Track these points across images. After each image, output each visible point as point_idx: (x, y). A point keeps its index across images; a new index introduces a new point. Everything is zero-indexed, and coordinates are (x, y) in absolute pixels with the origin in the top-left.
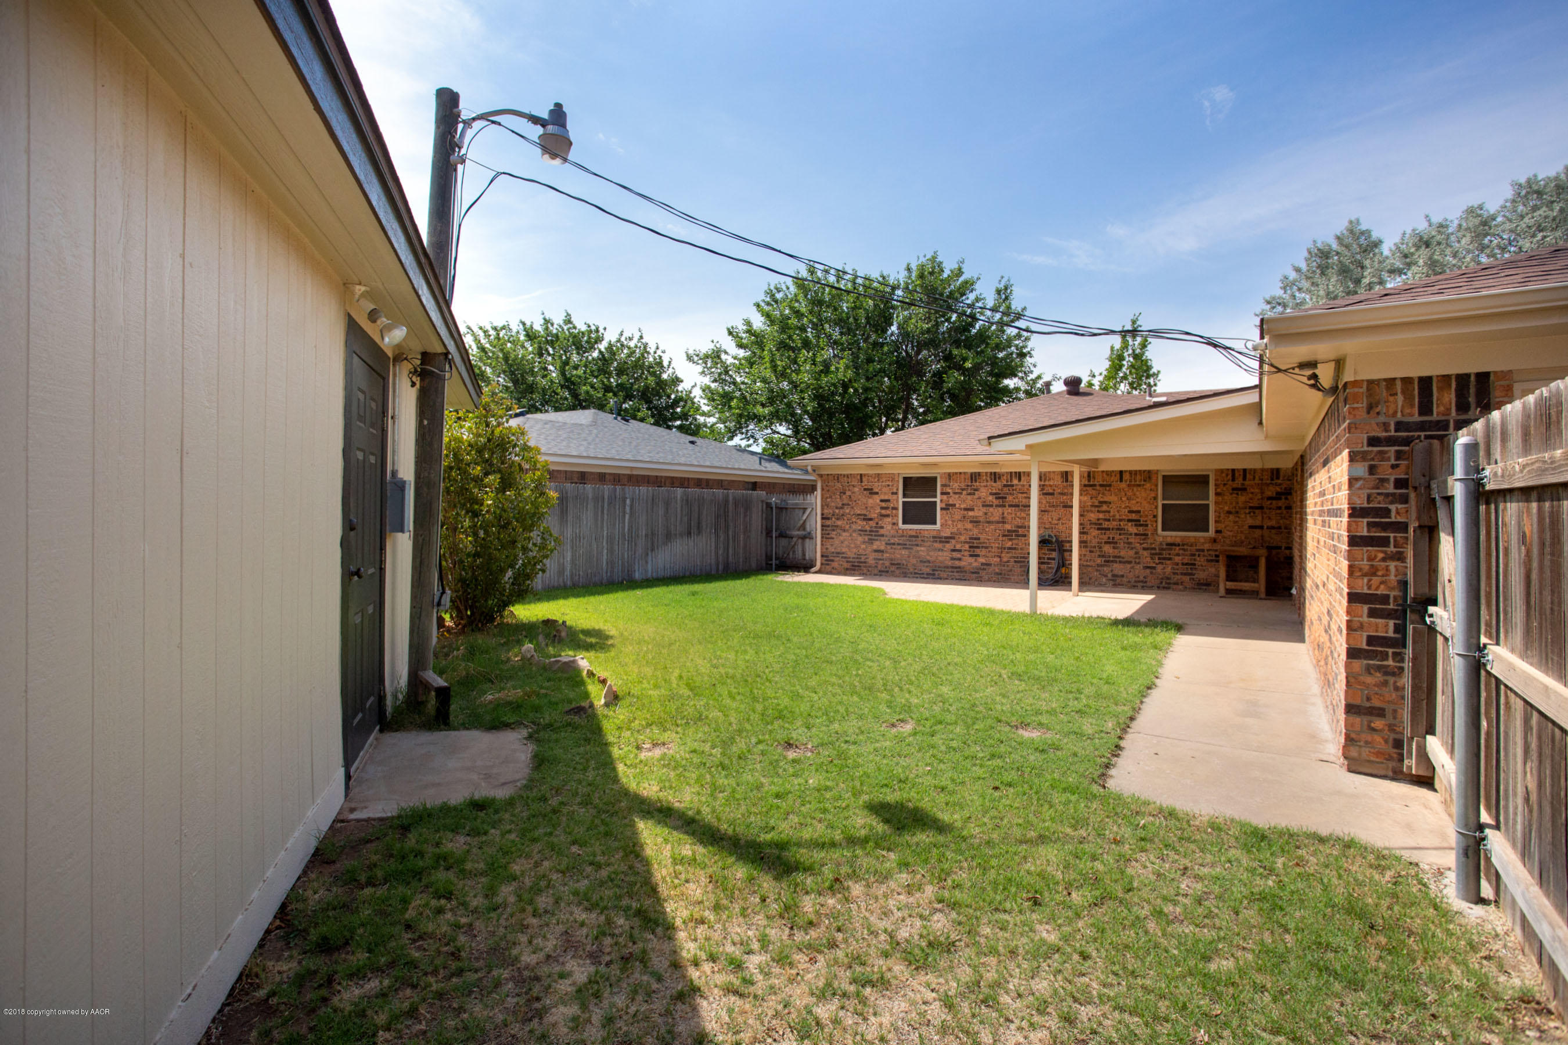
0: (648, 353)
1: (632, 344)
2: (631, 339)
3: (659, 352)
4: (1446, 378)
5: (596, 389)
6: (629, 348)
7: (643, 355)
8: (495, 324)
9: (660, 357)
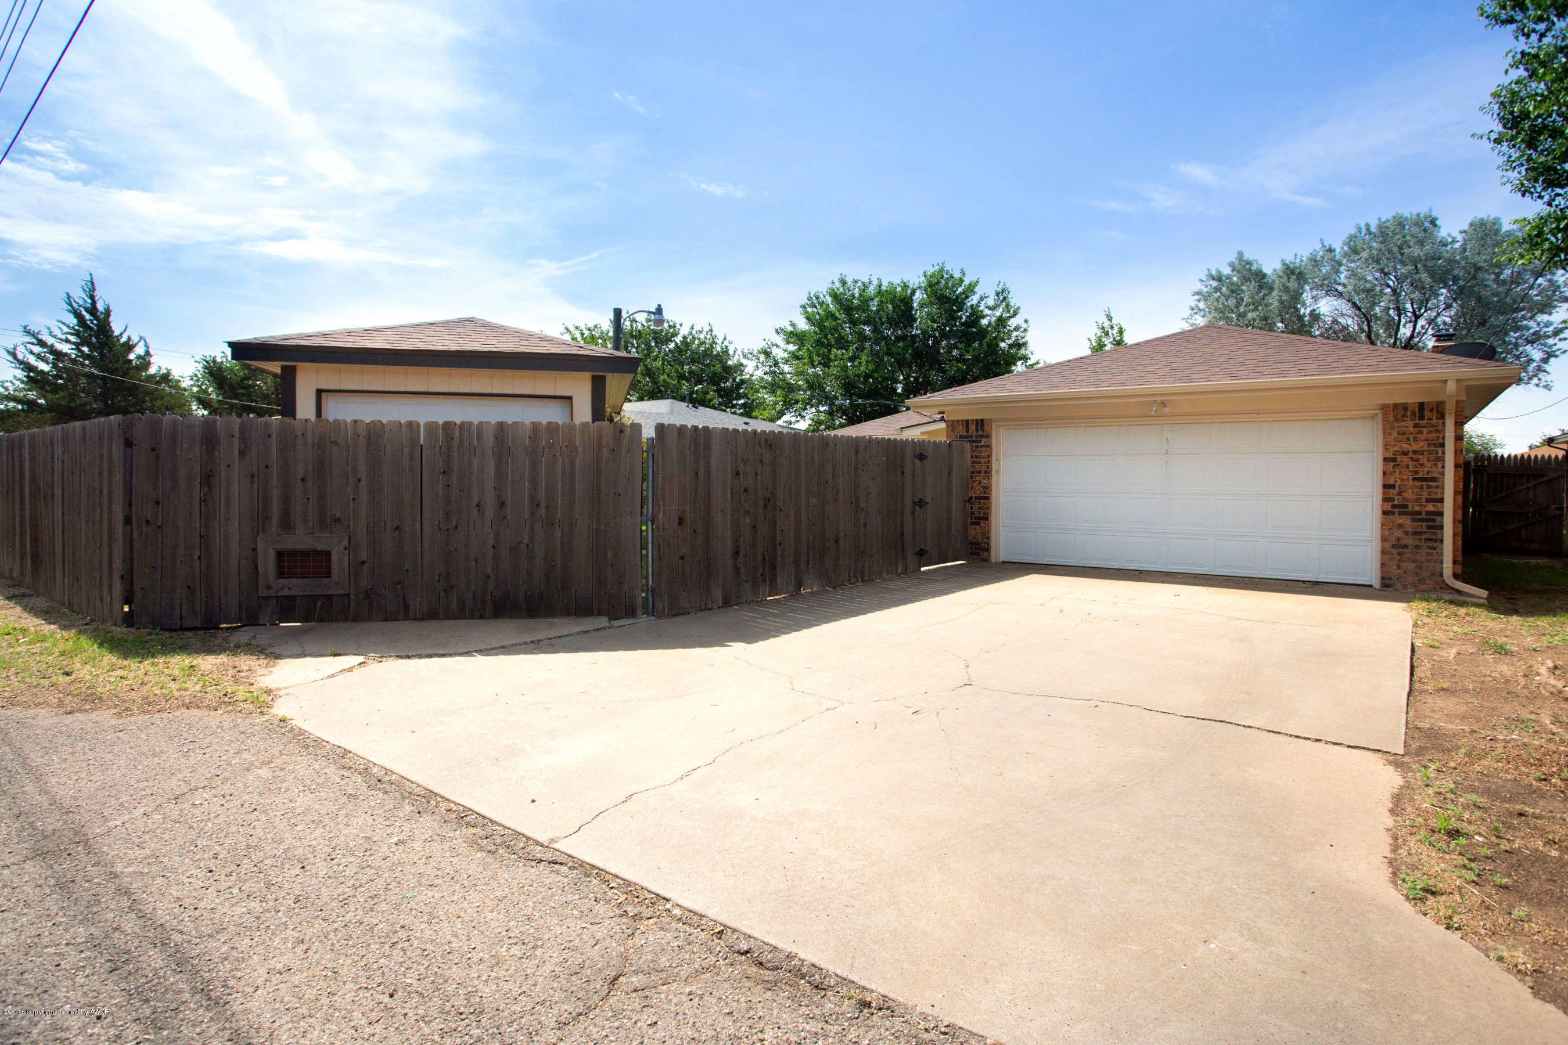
0: (716, 344)
1: (702, 336)
2: (701, 332)
3: (726, 343)
4: (972, 420)
5: (672, 378)
6: (699, 339)
7: (712, 346)
8: (589, 326)
9: (726, 347)
